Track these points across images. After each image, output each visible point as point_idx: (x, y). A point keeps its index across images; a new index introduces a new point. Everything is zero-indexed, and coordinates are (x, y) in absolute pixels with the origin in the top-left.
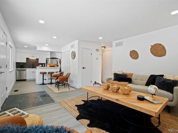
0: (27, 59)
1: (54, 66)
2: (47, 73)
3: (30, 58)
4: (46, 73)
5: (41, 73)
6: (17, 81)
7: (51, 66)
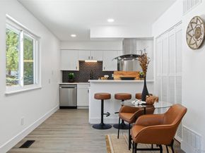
0: (81, 63)
1: (133, 79)
2: (113, 96)
3: (86, 61)
4: (108, 97)
5: (97, 97)
6: (61, 108)
7: (123, 79)
